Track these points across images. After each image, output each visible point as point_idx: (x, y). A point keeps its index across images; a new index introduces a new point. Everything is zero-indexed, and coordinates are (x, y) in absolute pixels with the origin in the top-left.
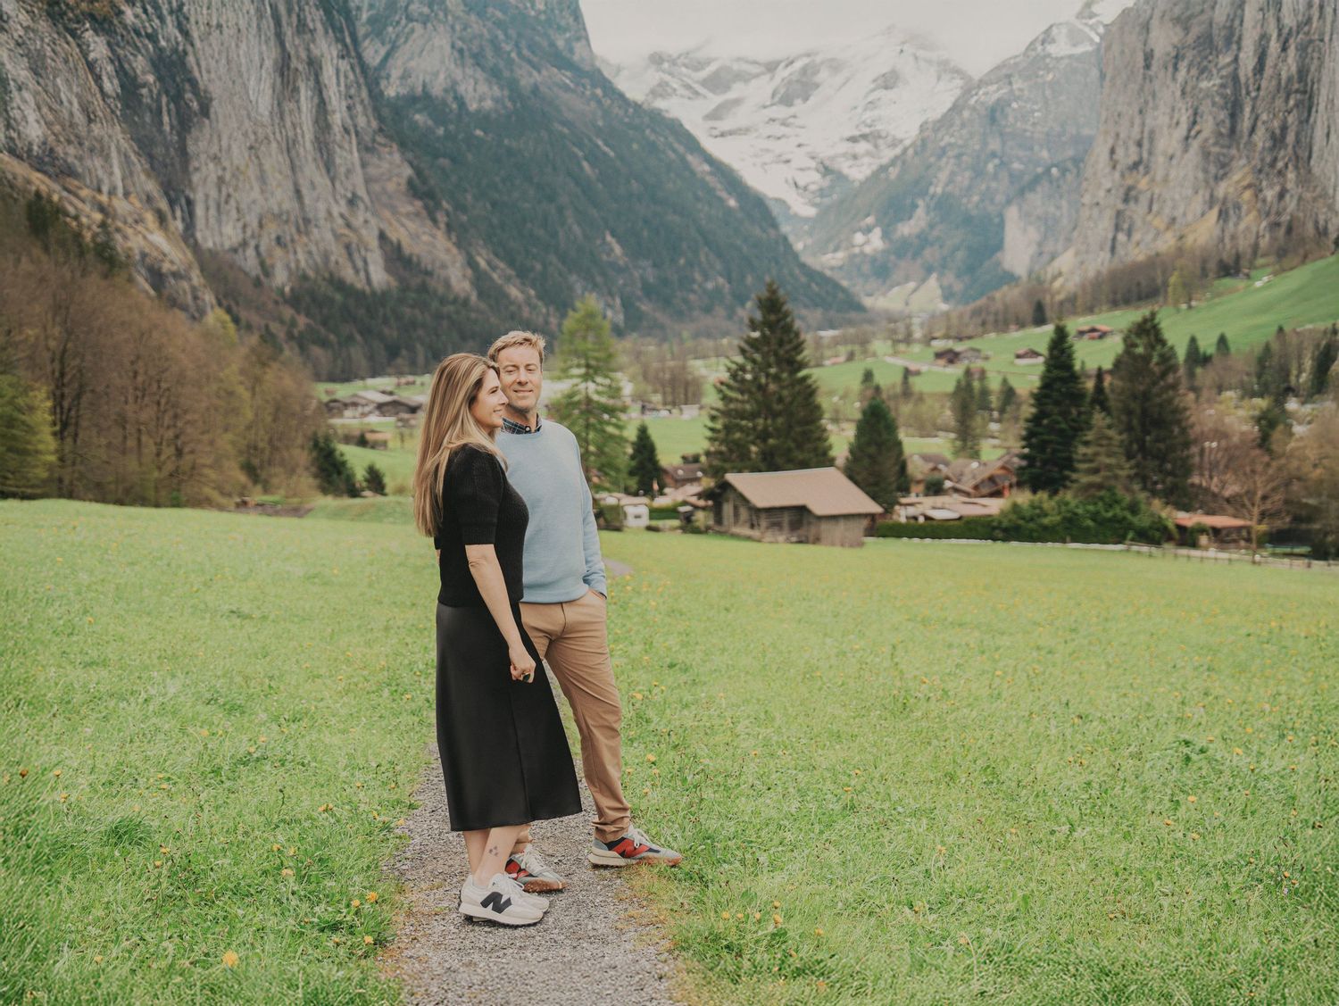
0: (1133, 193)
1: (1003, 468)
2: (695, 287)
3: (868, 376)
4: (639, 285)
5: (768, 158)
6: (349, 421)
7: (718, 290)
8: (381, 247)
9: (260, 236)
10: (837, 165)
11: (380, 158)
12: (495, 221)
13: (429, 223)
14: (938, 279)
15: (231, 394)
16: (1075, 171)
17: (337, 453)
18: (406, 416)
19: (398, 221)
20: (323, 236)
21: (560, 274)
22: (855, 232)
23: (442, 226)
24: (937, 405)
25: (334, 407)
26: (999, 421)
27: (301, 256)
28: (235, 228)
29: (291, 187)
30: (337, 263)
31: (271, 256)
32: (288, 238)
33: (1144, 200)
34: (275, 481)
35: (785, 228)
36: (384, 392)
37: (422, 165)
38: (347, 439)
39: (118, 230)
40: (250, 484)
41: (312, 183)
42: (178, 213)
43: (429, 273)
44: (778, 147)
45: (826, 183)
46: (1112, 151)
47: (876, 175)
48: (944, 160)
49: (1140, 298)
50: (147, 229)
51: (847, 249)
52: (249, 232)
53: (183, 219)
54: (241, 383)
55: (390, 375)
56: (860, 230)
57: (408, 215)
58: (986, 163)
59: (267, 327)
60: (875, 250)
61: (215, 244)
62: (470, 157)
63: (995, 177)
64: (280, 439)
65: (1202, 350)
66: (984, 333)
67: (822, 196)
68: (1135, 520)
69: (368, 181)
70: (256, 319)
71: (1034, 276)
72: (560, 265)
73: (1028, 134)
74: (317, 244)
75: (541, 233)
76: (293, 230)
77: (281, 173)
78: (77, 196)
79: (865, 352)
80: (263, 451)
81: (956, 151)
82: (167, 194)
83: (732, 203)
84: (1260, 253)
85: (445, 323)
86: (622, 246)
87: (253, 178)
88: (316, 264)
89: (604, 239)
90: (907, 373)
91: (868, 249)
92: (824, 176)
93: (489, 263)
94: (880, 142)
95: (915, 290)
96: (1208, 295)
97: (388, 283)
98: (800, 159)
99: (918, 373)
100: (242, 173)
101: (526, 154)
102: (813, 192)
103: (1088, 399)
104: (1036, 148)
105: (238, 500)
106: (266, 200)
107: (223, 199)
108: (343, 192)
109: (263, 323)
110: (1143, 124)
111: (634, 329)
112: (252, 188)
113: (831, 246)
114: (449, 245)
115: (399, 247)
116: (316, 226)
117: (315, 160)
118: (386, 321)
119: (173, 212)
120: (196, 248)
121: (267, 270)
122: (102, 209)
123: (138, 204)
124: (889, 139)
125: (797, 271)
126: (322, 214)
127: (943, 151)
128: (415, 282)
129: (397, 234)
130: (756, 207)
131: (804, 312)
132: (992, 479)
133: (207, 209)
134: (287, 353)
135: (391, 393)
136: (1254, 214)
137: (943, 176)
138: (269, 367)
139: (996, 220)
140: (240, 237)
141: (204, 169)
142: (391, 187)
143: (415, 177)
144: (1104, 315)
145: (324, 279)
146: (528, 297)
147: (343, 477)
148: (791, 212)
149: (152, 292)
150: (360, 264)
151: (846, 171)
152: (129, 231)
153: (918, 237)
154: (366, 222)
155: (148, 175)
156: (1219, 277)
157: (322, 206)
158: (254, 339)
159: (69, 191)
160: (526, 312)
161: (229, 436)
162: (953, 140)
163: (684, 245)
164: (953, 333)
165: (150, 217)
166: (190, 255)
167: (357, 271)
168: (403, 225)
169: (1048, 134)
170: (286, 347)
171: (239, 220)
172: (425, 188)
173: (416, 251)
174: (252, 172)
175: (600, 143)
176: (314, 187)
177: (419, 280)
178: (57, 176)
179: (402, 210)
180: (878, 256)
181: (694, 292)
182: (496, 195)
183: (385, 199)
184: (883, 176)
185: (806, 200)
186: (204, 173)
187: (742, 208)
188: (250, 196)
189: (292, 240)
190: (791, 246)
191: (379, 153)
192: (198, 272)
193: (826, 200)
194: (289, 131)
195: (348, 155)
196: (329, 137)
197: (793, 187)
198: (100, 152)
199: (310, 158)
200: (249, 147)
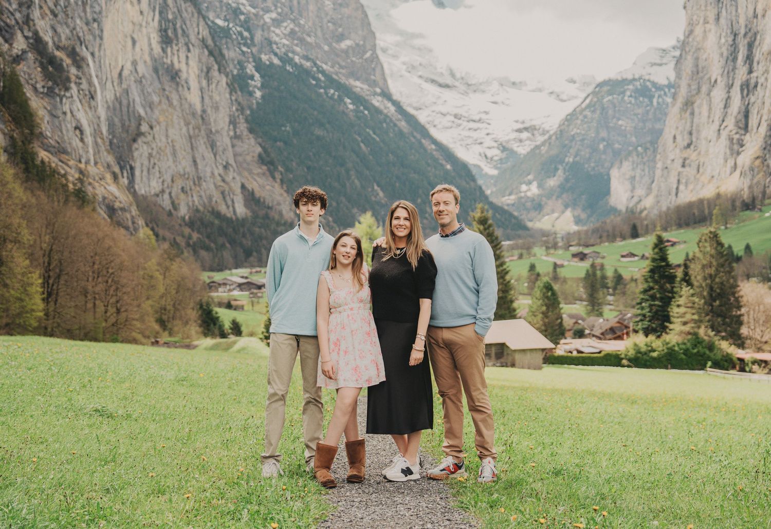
0: (687, 162)
1: (618, 322)
2: (427, 215)
3: (532, 267)
5: (469, 141)
6: (221, 294)
8: (242, 193)
9: (172, 187)
10: (509, 146)
11: (242, 142)
12: (309, 178)
13: (271, 179)
14: (572, 212)
15: (151, 277)
16: (652, 149)
17: (214, 312)
18: (255, 291)
19: (253, 178)
20: (209, 187)
21: (347, 208)
22: (521, 184)
23: (278, 180)
24: (574, 285)
25: (212, 286)
26: (613, 295)
27: (196, 199)
28: (157, 182)
29: (191, 160)
30: (216, 202)
31: (178, 199)
32: (188, 188)
33: (694, 166)
34: (176, 329)
35: (480, 182)
36: (242, 277)
37: (267, 146)
38: (220, 305)
39: (90, 184)
40: (161, 331)
41: (203, 156)
42: (125, 174)
43: (269, 208)
44: (475, 135)
45: (504, 155)
46: (675, 137)
47: (533, 150)
48: (574, 142)
49: (695, 223)
50: (107, 183)
51: (517, 194)
52: (166, 185)
53: (128, 178)
54: (158, 271)
55: (246, 267)
56: (524, 183)
57: (258, 174)
58: (599, 144)
59: (174, 239)
60: (533, 194)
61: (145, 191)
62: (295, 141)
63: (604, 152)
64: (179, 304)
65: (735, 253)
66: (601, 242)
67: (501, 163)
68: (712, 355)
69: (235, 155)
70: (168, 235)
71: (629, 210)
72: (347, 204)
73: (623, 128)
74: (205, 191)
75: (336, 184)
76: (192, 183)
77: (185, 151)
78: (67, 165)
79: (529, 254)
80: (169, 311)
81: (581, 138)
82: (119, 163)
83: (449, 167)
84: (766, 196)
86: (383, 192)
87: (169, 154)
88: (204, 204)
89: (373, 188)
90: (556, 266)
91: (529, 194)
92: (502, 152)
94: (536, 132)
95: (557, 219)
96: (737, 221)
97: (246, 213)
98: (488, 142)
99: (562, 266)
100: (162, 151)
101: (328, 139)
102: (496, 161)
103: (678, 279)
104: (629, 136)
105: (153, 340)
106: (176, 166)
107: (151, 167)
108: (221, 161)
109: (172, 237)
110: (692, 122)
112: (168, 160)
113: (507, 193)
114: (282, 191)
115: (253, 193)
116: (205, 181)
117: (205, 143)
118: (244, 236)
119: (122, 173)
120: (134, 194)
121: (175, 206)
122: (81, 172)
123: (102, 169)
124: (541, 130)
125: (488, 207)
126: (208, 174)
127: (573, 137)
128: (262, 213)
129: (252, 185)
130: (463, 169)
132: (612, 330)
133: (142, 171)
134: (186, 254)
135: (246, 278)
136: (762, 173)
137: (573, 152)
138: (175, 261)
139: (606, 177)
140: (161, 187)
141: (141, 150)
142: (249, 158)
143: (263, 153)
144: (674, 233)
145: (209, 212)
146: (329, 222)
147: (217, 326)
148: (484, 172)
149: (109, 220)
150: (230, 203)
151: (515, 149)
152: (96, 184)
153: (559, 187)
154: (234, 178)
155: (109, 153)
156: (743, 211)
157: (208, 170)
158: (166, 246)
159: (62, 162)
161: (150, 302)
162: (578, 131)
163: (420, 192)
164: (582, 242)
165: (108, 177)
166: (131, 198)
167: (228, 207)
168: (255, 180)
169: (635, 128)
170: (185, 251)
171: (160, 178)
172: (268, 159)
173: (263, 195)
174: (168, 151)
175: (371, 133)
176: (204, 159)
177: (264, 212)
178: (56, 153)
179: (255, 172)
180: (536, 198)
181: (426, 218)
182: (310, 163)
183: (245, 165)
184: (537, 151)
185: (492, 166)
186: (141, 151)
187: (454, 170)
188: (167, 165)
189: (191, 189)
190: (484, 192)
191: (242, 139)
192: (135, 208)
193: (504, 166)
194: (191, 127)
195: (224, 140)
196: (213, 130)
197: (484, 158)
198: (82, 140)
199: (202, 142)
200: (167, 136)
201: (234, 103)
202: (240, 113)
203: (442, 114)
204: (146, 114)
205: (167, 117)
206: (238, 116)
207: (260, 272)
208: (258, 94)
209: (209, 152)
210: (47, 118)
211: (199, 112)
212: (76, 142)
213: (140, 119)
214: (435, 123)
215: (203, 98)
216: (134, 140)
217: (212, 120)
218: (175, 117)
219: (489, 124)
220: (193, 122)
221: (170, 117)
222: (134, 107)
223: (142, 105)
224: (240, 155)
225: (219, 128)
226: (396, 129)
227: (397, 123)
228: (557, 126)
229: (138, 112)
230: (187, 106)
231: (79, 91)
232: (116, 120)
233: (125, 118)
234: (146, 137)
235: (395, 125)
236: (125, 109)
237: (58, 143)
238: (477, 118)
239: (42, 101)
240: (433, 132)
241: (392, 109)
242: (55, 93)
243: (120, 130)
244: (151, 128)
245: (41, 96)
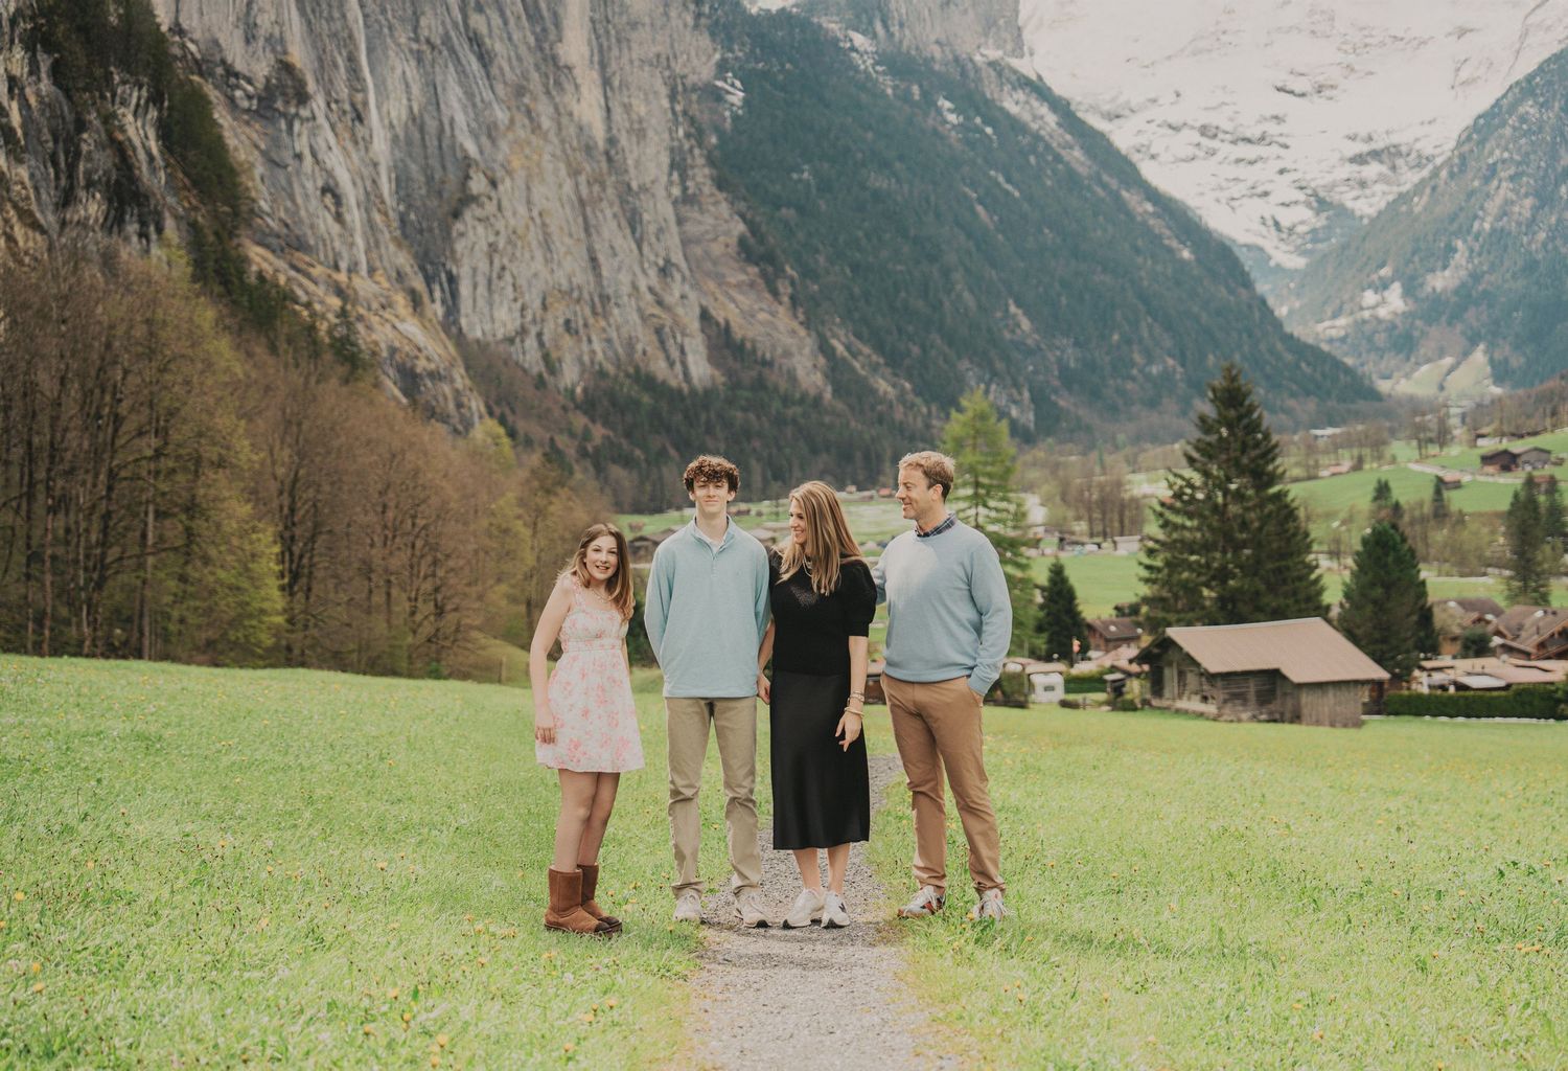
2: (1135, 372)
3: (1383, 490)
4: (1056, 373)
5: (1237, 190)
7: (1167, 376)
8: (703, 331)
9: (543, 320)
10: (1335, 197)
11: (702, 211)
12: (857, 290)
13: (768, 296)
14: (1485, 352)
15: (505, 532)
19: (727, 293)
20: (627, 318)
21: (945, 361)
22: (1363, 290)
23: (786, 299)
24: (1485, 530)
27: (597, 346)
28: (510, 309)
29: (586, 257)
30: (644, 353)
31: (558, 347)
32: (581, 322)
35: (1262, 287)
37: (758, 219)
39: (360, 318)
41: (612, 247)
42: (437, 294)
43: (768, 364)
44: (1251, 174)
45: (1320, 222)
47: (1392, 206)
48: (1495, 183)
50: (397, 316)
51: (1352, 313)
52: (529, 317)
53: (443, 302)
54: (519, 517)
56: (1371, 286)
57: (738, 286)
58: (1557, 186)
59: (552, 440)
60: (1395, 314)
61: (484, 333)
62: (823, 206)
66: (1554, 426)
67: (1315, 241)
69: (686, 242)
70: (537, 431)
72: (946, 349)
74: (618, 329)
75: (920, 304)
76: (588, 311)
77: (571, 235)
78: (308, 276)
79: (1379, 457)
81: (1512, 171)
82: (422, 269)
83: (1186, 254)
85: (789, 431)
86: (1032, 319)
87: (534, 244)
88: (617, 356)
89: (1007, 305)
90: (1440, 484)
91: (1382, 312)
92: (1318, 213)
93: (848, 348)
94: (1400, 162)
95: (1453, 369)
97: (713, 377)
98: (1283, 190)
99: (1457, 485)
100: (519, 237)
101: (899, 198)
102: (1302, 236)
106: (552, 272)
107: (495, 275)
108: (652, 258)
109: (548, 436)
111: (1048, 434)
112: (532, 258)
113: (1329, 311)
114: (795, 325)
115: (727, 330)
116: (617, 305)
117: (615, 216)
119: (431, 292)
120: (459, 338)
121: (551, 364)
122: (340, 292)
123: (386, 285)
124: (1414, 155)
125: (1279, 346)
126: (626, 289)
127: (1493, 169)
128: (748, 376)
129: (727, 311)
130: (1221, 258)
131: (1291, 403)
133: (475, 286)
134: (578, 476)
137: (1492, 207)
138: (555, 494)
140: (518, 323)
141: (471, 233)
142: (717, 249)
143: (748, 235)
145: (628, 375)
146: (903, 391)
148: (1272, 263)
149: (404, 401)
150: (675, 354)
151: (1349, 204)
152: (375, 320)
153: (1456, 292)
154: (683, 297)
155: (399, 246)
157: (625, 278)
158: (535, 459)
159: (298, 270)
160: (899, 413)
162: (1506, 155)
163: (1118, 314)
164: (1507, 427)
165: (401, 300)
166: (452, 349)
167: (672, 364)
168: (733, 300)
170: (576, 467)
171: (515, 300)
172: (762, 249)
173: (750, 334)
174: (534, 236)
175: (1001, 179)
176: (615, 255)
177: (754, 373)
178: (282, 250)
179: (732, 280)
180: (1398, 321)
181: (1133, 379)
182: (858, 255)
183: (708, 266)
184: (1404, 208)
185: (1291, 248)
186: (471, 240)
187: (1198, 260)
188: (531, 268)
189: (586, 325)
190: (1272, 312)
191: (700, 204)
192: (462, 371)
193: (1320, 246)
194: (582, 179)
195: (659, 209)
196: (634, 185)
197: (1273, 229)
198: (339, 218)
199: (609, 213)
200: (529, 202)
201: (681, 119)
202: (693, 142)
203: (1170, 127)
204: (481, 152)
205: (527, 157)
206: (691, 150)
207: (748, 512)
208: (737, 97)
209: (624, 237)
210: (259, 170)
211: (601, 144)
212: (326, 223)
213: (467, 163)
214: (1153, 151)
215: (608, 110)
216: (456, 215)
217: (630, 162)
218: (547, 157)
219: (1286, 147)
220: (588, 168)
221: (535, 157)
222: (453, 136)
223: (471, 131)
224: (698, 241)
225: (648, 180)
226: (1060, 167)
227: (1063, 153)
228: (1452, 144)
229: (464, 150)
230: (572, 130)
231: (328, 105)
232: (414, 167)
233: (434, 162)
234: (481, 206)
235: (1058, 158)
236: (432, 143)
237: (287, 225)
238: (1254, 132)
239: (247, 130)
240: (1150, 172)
241: (1051, 119)
242: (277, 110)
243: (423, 192)
244: (494, 184)
245: (246, 117)
